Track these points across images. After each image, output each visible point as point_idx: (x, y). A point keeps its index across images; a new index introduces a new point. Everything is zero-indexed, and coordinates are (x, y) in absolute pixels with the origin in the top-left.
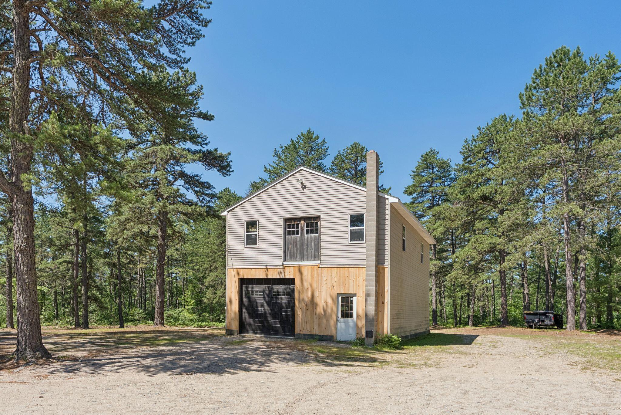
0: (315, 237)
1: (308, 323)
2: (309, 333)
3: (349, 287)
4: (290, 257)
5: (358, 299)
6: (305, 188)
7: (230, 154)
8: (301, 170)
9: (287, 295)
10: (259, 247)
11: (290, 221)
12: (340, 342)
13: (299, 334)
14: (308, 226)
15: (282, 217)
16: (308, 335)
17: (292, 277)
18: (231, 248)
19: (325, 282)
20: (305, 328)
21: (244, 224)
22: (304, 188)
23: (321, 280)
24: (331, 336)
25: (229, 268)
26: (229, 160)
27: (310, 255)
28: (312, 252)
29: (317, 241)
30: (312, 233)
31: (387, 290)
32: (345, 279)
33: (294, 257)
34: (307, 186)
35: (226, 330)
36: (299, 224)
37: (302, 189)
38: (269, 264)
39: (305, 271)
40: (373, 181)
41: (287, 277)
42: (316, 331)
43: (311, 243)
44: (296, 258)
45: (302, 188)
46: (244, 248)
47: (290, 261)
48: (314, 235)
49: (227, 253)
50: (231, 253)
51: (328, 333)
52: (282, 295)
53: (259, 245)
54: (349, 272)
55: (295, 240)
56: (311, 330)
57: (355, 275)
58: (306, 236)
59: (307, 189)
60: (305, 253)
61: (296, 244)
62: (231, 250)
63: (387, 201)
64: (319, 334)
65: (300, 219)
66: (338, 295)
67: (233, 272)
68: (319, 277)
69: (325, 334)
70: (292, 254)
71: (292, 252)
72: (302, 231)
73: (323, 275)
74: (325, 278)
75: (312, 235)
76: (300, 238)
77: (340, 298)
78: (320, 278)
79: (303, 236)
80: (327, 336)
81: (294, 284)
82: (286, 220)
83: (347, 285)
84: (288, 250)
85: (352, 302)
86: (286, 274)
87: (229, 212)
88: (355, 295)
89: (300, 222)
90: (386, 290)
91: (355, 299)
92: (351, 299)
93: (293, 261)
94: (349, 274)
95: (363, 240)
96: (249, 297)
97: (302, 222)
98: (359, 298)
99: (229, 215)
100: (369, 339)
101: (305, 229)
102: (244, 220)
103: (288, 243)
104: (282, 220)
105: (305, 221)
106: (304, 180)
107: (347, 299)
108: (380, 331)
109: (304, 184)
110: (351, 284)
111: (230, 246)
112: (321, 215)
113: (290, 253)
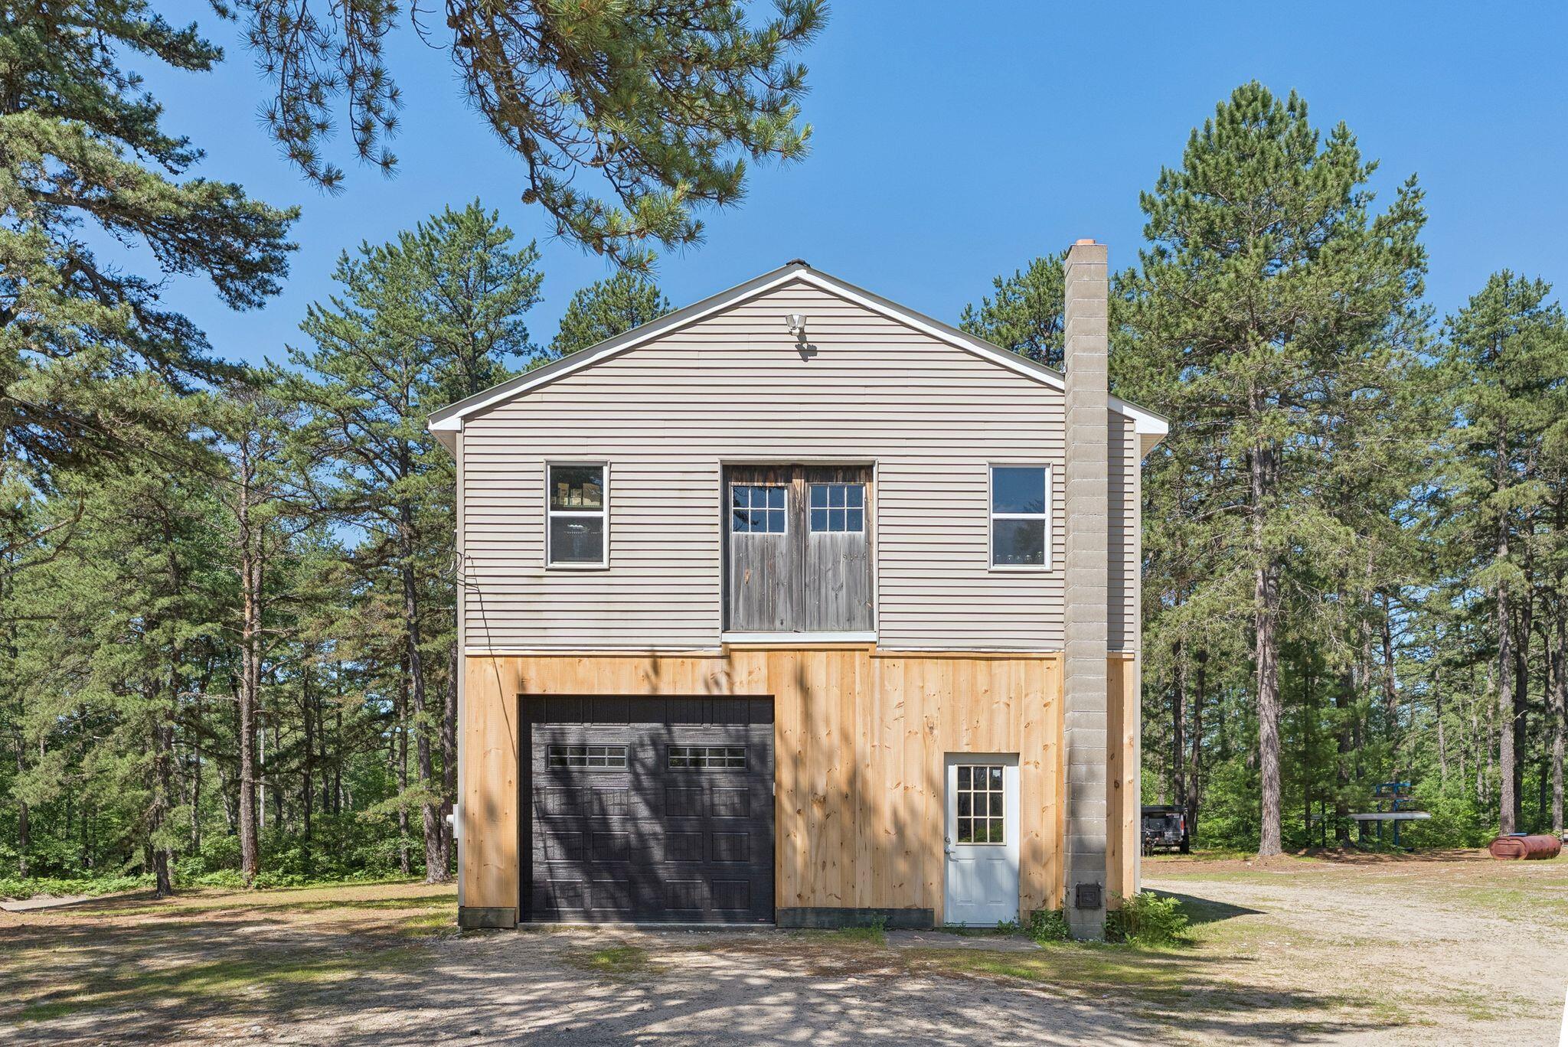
0: (852, 542)
1: (829, 866)
2: (836, 904)
3: (990, 731)
4: (749, 616)
5: (1025, 775)
6: (813, 351)
7: (296, 215)
8: (797, 280)
9: (731, 763)
10: (612, 572)
11: (747, 475)
12: (962, 931)
13: (794, 909)
14: (818, 500)
15: (716, 459)
16: (829, 911)
17: (761, 691)
18: (478, 572)
19: (899, 712)
20: (819, 886)
21: (542, 476)
22: (807, 352)
23: (883, 703)
24: (925, 911)
25: (469, 651)
26: (290, 238)
27: (832, 608)
28: (838, 602)
29: (860, 558)
30: (837, 525)
31: (1132, 739)
32: (977, 701)
33: (764, 615)
34: (819, 347)
35: (461, 908)
36: (782, 488)
37: (797, 355)
38: (662, 640)
39: (819, 670)
40: (1095, 349)
41: (740, 691)
42: (864, 897)
43: (836, 562)
44: (772, 620)
45: (800, 350)
46: (543, 572)
47: (747, 630)
48: (846, 533)
49: (460, 590)
50: (482, 589)
51: (917, 901)
52: (712, 763)
53: (614, 563)
54: (991, 675)
55: (767, 552)
56: (843, 892)
57: (1013, 686)
58: (814, 536)
59: (820, 355)
60: (811, 602)
61: (773, 567)
62: (480, 580)
63: (1127, 427)
64: (878, 906)
65: (787, 471)
66: (950, 757)
67: (491, 671)
68: (872, 691)
69: (900, 905)
70: (756, 607)
71: (756, 596)
72: (797, 515)
73: (888, 687)
74: (896, 697)
75: (839, 534)
76: (790, 543)
77: (953, 771)
78: (877, 696)
79: (799, 533)
80: (908, 911)
81: (770, 718)
82: (732, 471)
83: (983, 724)
84: (738, 588)
85: (997, 783)
86: (737, 679)
87: (466, 418)
88: (1014, 758)
89: (789, 480)
90: (1126, 740)
91: (1011, 776)
92: (996, 773)
93: (761, 630)
94: (991, 683)
95: (1042, 562)
96: (561, 774)
97: (798, 483)
98: (1031, 767)
99: (468, 432)
100: (1088, 914)
101: (809, 509)
102: (542, 458)
103: (738, 561)
104: (718, 468)
105: (807, 480)
106: (809, 321)
107: (980, 771)
108: (1109, 885)
109: (809, 338)
110: (1000, 720)
111: (477, 563)
112: (881, 460)
113: (748, 599)
